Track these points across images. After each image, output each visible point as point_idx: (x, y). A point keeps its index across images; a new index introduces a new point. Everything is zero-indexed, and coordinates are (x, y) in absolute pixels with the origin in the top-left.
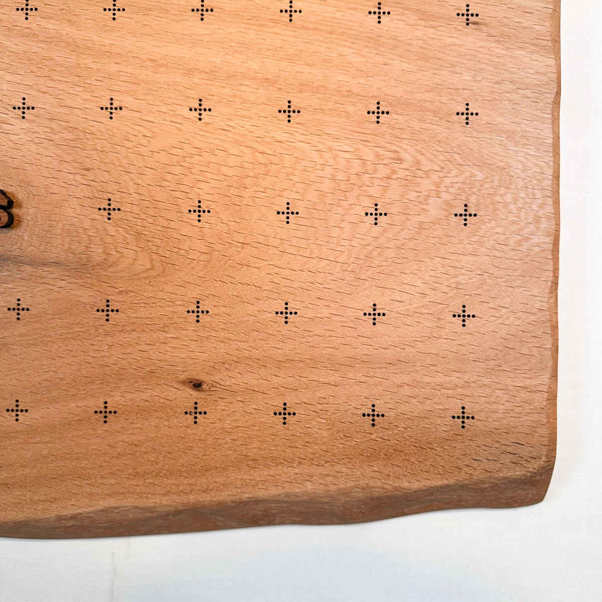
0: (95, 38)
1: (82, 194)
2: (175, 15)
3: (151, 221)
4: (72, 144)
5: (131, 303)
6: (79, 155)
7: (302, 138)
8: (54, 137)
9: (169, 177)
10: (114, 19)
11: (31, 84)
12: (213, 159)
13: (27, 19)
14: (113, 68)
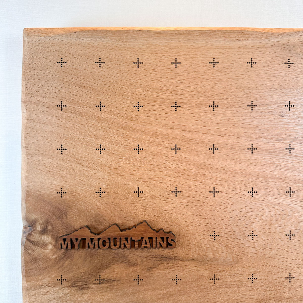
0: (206, 161)
1: (203, 229)
2: (240, 151)
3: (232, 240)
4: (198, 207)
5: (225, 276)
6: (201, 212)
7: (296, 203)
8: (190, 204)
9: (240, 221)
10: (214, 153)
11: (179, 181)
12: (259, 213)
13: (176, 153)
14: (215, 174)
